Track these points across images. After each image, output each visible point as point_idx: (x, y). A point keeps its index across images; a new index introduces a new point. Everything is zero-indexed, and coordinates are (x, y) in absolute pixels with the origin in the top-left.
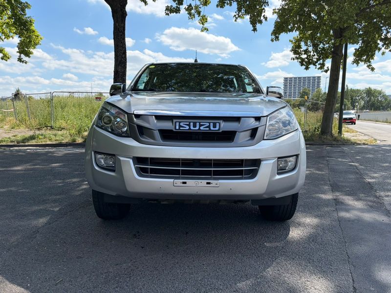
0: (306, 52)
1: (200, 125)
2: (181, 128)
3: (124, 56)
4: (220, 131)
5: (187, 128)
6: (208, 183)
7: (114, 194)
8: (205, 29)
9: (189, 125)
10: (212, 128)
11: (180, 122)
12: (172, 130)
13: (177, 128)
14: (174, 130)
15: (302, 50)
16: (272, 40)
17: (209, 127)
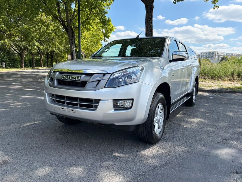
3: (151, 33)
4: (80, 81)
6: (72, 110)
8: (217, 7)
9: (67, 77)
13: (63, 79)
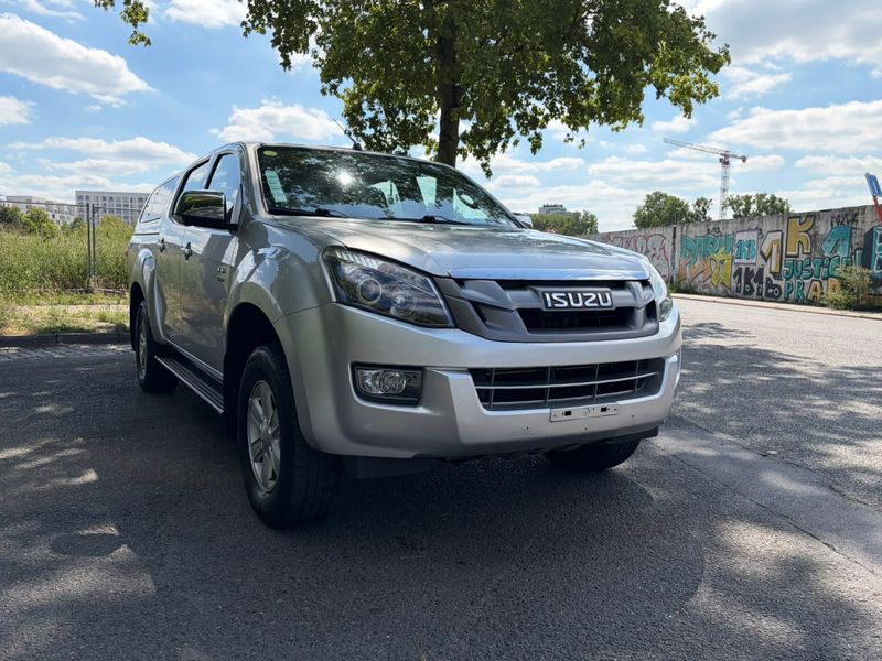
0: (374, 123)
1: (585, 298)
2: (556, 305)
4: (614, 308)
5: (566, 304)
6: (604, 410)
7: (409, 454)
9: (567, 299)
10: (602, 303)
11: (551, 293)
12: (540, 310)
13: (550, 305)
14: (545, 310)
15: (366, 117)
16: (323, 92)
17: (597, 300)
